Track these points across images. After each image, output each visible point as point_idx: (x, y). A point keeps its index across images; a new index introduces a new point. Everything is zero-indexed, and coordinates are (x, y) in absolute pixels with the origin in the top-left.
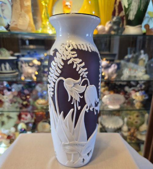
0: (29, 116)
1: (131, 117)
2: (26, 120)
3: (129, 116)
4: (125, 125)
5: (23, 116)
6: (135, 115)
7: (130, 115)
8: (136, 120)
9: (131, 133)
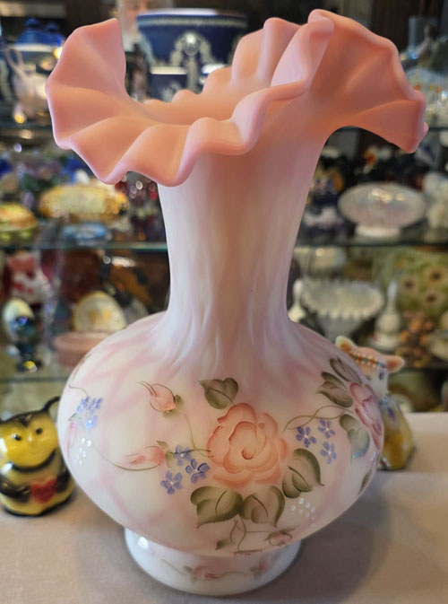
0: (41, 278)
1: (416, 279)
2: (31, 291)
4: (391, 308)
5: (19, 277)
6: (428, 272)
7: (412, 272)
8: (430, 292)
9: (410, 333)
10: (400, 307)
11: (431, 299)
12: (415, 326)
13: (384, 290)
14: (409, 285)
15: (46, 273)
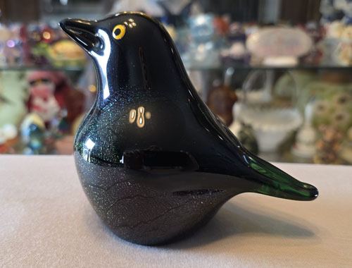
0: (52, 102)
1: (326, 103)
2: (45, 111)
3: (318, 102)
4: (308, 124)
5: (38, 101)
6: (336, 97)
7: (323, 98)
8: (338, 112)
9: (325, 142)
10: (315, 124)
11: (340, 118)
14: (321, 108)
15: (57, 99)
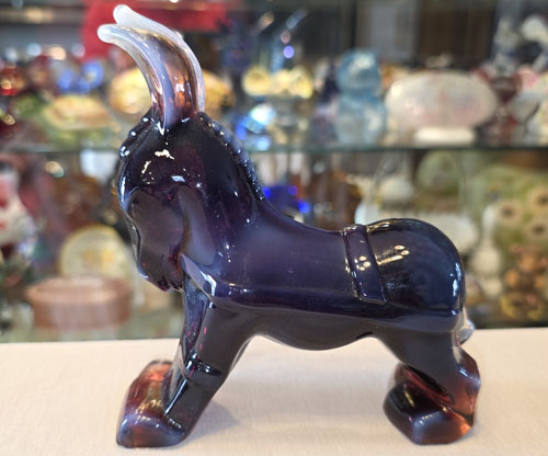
0: (15, 208)
1: (516, 205)
3: (503, 203)
4: (487, 243)
7: (510, 195)
8: (538, 220)
9: (521, 273)
10: (500, 241)
11: (539, 230)
12: (527, 264)
13: (477, 220)
14: (508, 213)
15: (24, 203)
